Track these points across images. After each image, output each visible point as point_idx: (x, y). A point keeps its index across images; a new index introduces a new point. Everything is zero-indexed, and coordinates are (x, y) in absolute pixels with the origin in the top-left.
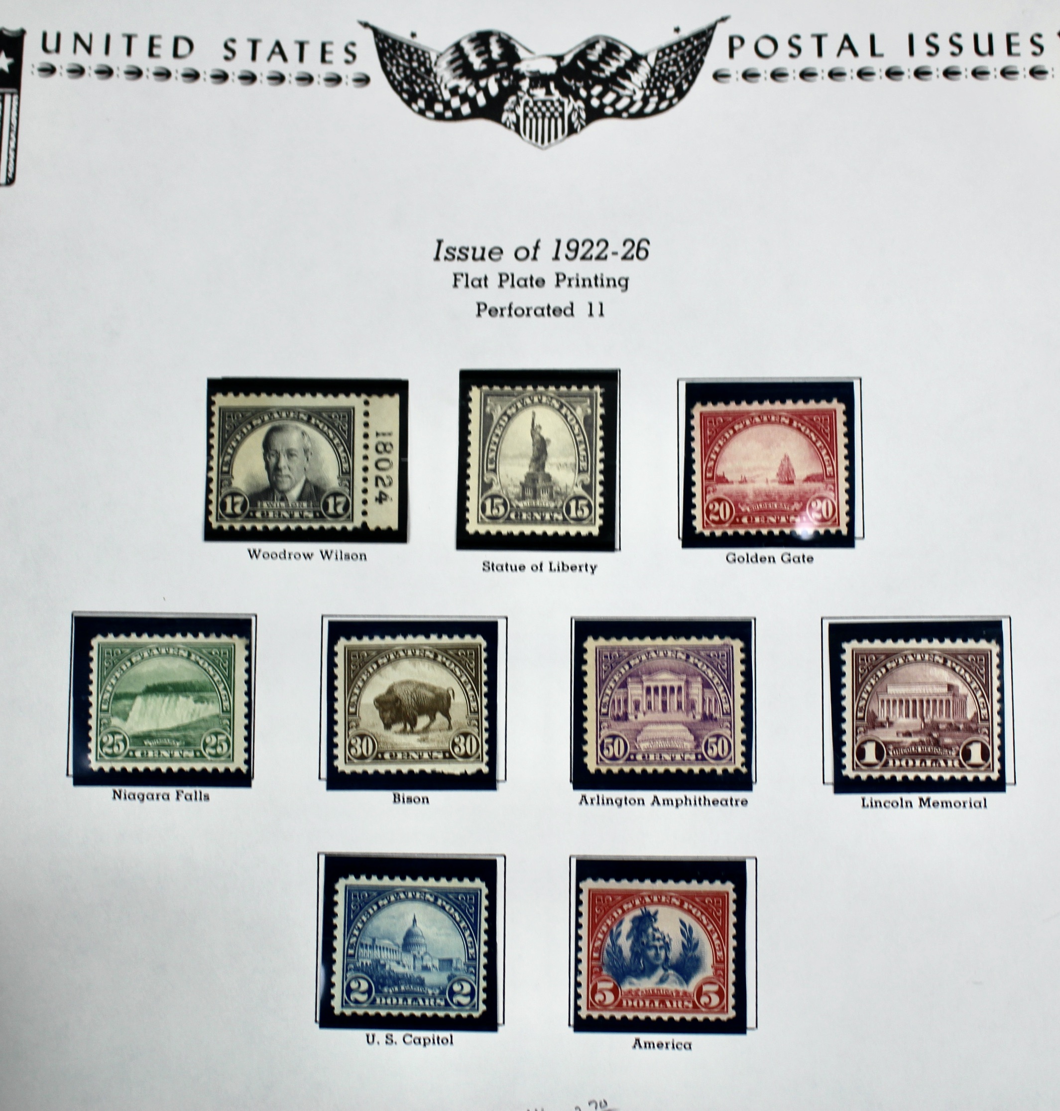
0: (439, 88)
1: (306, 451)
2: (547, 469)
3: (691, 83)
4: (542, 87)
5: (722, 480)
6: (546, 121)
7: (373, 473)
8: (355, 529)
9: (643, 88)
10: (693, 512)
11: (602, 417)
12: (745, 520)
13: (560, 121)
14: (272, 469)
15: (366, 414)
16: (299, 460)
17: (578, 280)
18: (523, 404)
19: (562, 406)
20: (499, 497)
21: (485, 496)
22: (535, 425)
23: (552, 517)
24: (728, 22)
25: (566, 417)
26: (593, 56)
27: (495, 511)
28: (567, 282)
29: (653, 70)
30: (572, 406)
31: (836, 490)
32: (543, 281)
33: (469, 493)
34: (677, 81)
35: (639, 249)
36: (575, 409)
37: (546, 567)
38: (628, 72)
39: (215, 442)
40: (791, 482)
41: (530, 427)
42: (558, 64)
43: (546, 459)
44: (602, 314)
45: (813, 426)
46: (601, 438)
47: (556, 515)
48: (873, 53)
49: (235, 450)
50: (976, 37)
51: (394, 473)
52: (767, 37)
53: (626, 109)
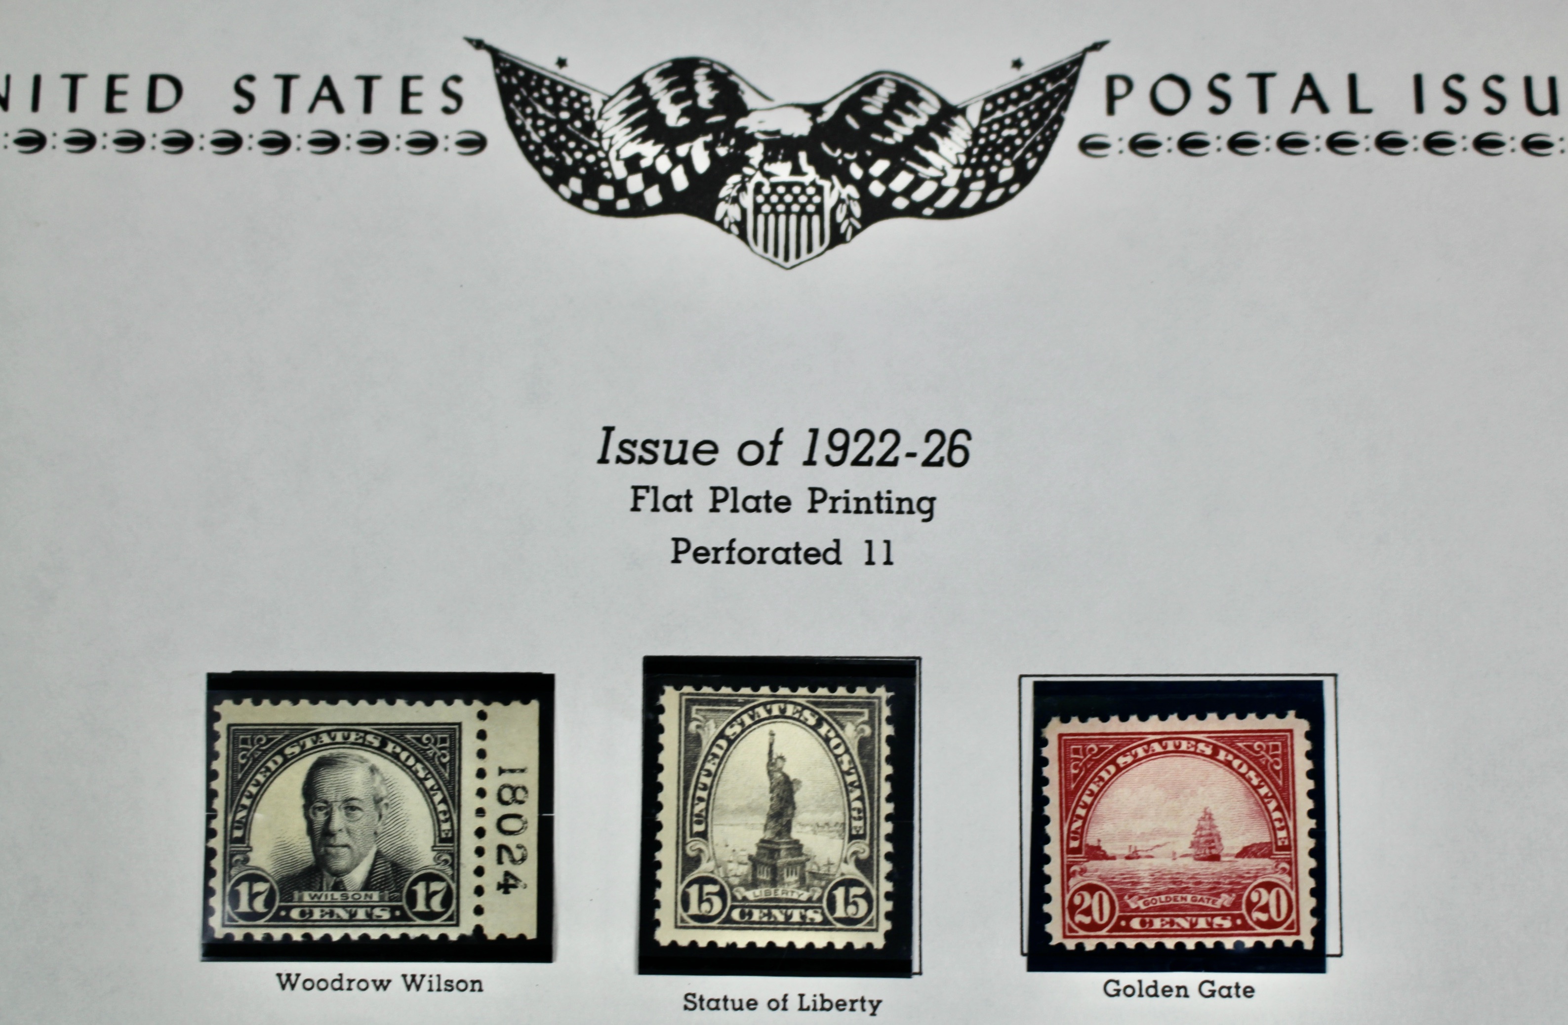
0: (607, 159)
1: (377, 801)
2: (795, 835)
3: (1042, 157)
4: (784, 160)
5: (1096, 853)
6: (793, 219)
7: (493, 838)
8: (462, 937)
9: (957, 166)
10: (1047, 908)
11: (889, 739)
12: (1135, 923)
13: (816, 219)
14: (318, 833)
15: (482, 735)
16: (365, 818)
17: (847, 499)
18: (752, 717)
19: (820, 721)
20: (713, 882)
21: (688, 879)
22: (775, 756)
23: (803, 917)
24: (1105, 49)
25: (827, 740)
26: (874, 107)
27: (705, 907)
28: (828, 503)
29: (976, 134)
30: (838, 723)
31: (1293, 872)
32: (789, 503)
33: (660, 875)
34: (1019, 154)
35: (952, 448)
36: (843, 727)
37: (793, 1003)
38: (933, 135)
39: (219, 785)
40: (1215, 858)
41: (766, 759)
42: (813, 119)
43: (793, 815)
44: (888, 562)
45: (1254, 761)
46: (888, 778)
47: (810, 914)
48: (1354, 108)
49: (255, 799)
50: (1528, 81)
51: (530, 839)
52: (1171, 77)
53: (930, 201)
